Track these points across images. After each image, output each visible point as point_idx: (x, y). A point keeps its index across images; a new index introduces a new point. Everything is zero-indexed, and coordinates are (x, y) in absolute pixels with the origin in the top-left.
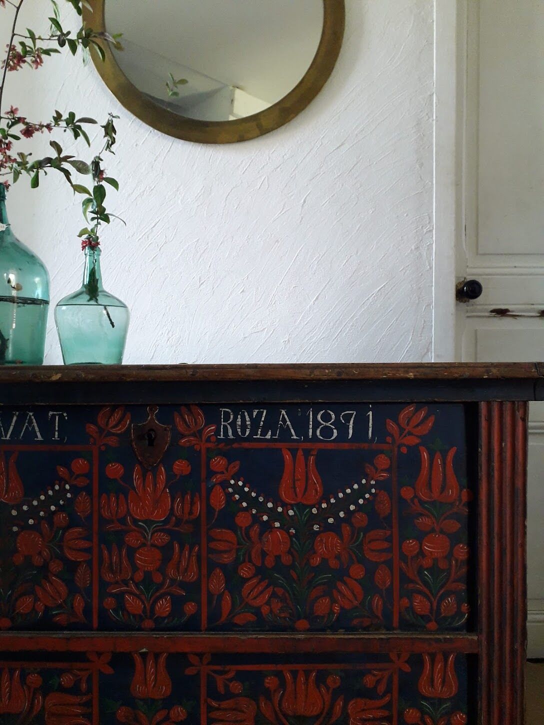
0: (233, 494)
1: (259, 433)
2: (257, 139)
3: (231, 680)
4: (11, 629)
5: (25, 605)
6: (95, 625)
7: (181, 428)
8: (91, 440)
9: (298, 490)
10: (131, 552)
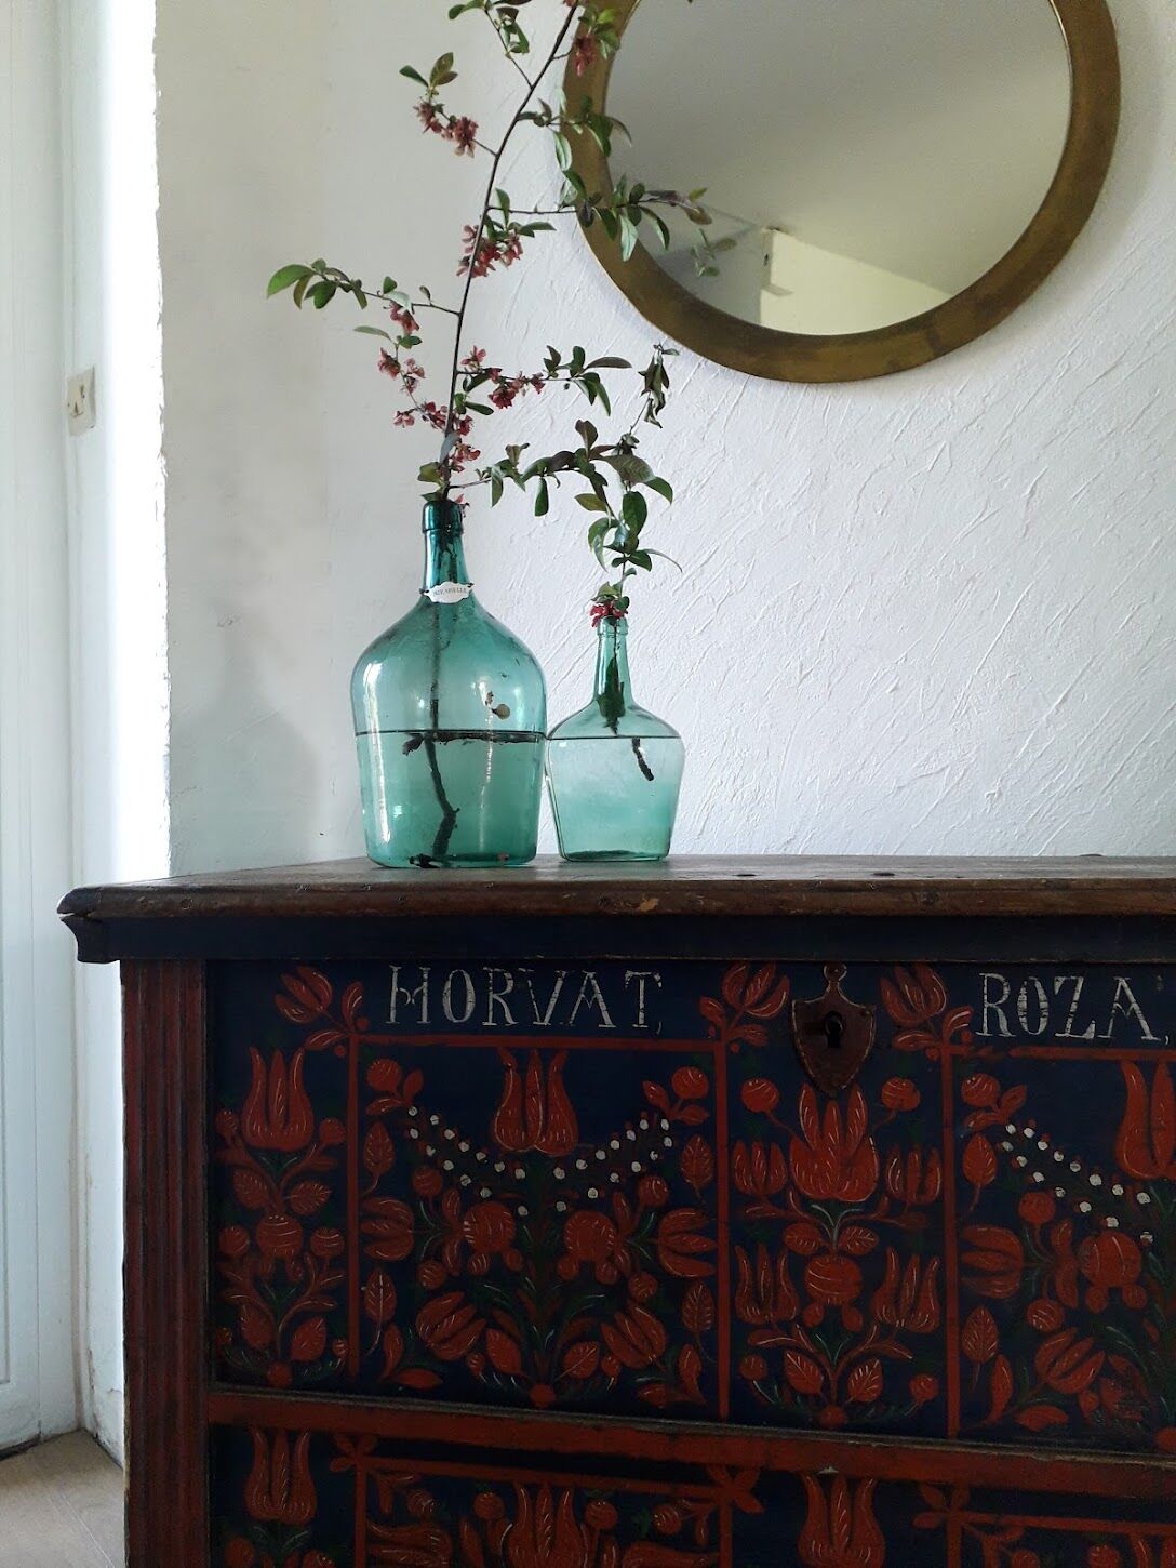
0: (1012, 1155)
1: (1069, 1026)
2: (927, 366)
3: (1014, 1547)
4: (554, 1407)
5: (581, 1361)
6: (724, 1410)
7: (896, 1012)
8: (712, 1029)
9: (1158, 1151)
10: (798, 1264)
